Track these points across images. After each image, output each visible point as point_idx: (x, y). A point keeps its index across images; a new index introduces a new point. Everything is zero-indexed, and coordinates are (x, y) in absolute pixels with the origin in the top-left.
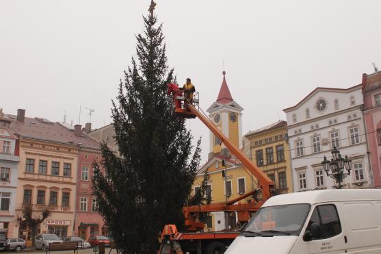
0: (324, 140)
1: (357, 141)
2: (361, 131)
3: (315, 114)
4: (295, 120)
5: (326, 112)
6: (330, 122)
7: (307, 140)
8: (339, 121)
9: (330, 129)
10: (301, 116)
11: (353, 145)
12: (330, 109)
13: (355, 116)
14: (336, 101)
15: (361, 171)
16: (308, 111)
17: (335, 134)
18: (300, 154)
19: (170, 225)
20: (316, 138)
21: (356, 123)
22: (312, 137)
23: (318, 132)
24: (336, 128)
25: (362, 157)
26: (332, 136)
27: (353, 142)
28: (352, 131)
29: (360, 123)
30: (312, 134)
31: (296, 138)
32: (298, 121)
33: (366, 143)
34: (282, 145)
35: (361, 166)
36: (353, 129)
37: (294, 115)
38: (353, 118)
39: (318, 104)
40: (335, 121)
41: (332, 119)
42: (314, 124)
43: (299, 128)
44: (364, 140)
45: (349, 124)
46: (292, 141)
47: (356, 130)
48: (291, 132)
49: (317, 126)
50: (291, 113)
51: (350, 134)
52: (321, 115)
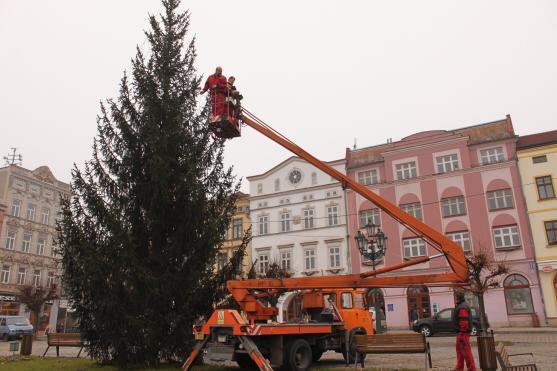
0: (295, 217)
1: (336, 222)
2: (341, 211)
3: (286, 186)
4: (260, 191)
5: (301, 186)
6: (305, 198)
7: (274, 215)
8: (316, 198)
9: (304, 206)
10: (268, 187)
11: (330, 226)
12: (306, 182)
13: (335, 193)
14: (314, 175)
15: (338, 257)
16: (277, 182)
17: (309, 211)
18: (264, 232)
19: (230, 311)
20: (285, 215)
21: (335, 201)
22: (280, 213)
23: (288, 208)
24: (312, 205)
25: (340, 240)
26: (306, 214)
27: (331, 223)
28: (330, 210)
29: (341, 202)
30: (281, 209)
31: (260, 212)
32: (265, 192)
33: (346, 225)
34: (241, 219)
35: (337, 250)
36: (332, 208)
37: (260, 185)
38: (332, 195)
39: (292, 174)
40: (311, 197)
41: (308, 194)
42: (284, 198)
43: (265, 200)
44: (343, 222)
45: (328, 202)
46: (254, 216)
47: (335, 209)
48: (253, 205)
49: (288, 200)
50: (257, 182)
51: (328, 214)
52: (293, 189)
